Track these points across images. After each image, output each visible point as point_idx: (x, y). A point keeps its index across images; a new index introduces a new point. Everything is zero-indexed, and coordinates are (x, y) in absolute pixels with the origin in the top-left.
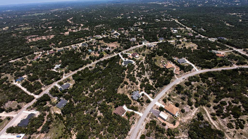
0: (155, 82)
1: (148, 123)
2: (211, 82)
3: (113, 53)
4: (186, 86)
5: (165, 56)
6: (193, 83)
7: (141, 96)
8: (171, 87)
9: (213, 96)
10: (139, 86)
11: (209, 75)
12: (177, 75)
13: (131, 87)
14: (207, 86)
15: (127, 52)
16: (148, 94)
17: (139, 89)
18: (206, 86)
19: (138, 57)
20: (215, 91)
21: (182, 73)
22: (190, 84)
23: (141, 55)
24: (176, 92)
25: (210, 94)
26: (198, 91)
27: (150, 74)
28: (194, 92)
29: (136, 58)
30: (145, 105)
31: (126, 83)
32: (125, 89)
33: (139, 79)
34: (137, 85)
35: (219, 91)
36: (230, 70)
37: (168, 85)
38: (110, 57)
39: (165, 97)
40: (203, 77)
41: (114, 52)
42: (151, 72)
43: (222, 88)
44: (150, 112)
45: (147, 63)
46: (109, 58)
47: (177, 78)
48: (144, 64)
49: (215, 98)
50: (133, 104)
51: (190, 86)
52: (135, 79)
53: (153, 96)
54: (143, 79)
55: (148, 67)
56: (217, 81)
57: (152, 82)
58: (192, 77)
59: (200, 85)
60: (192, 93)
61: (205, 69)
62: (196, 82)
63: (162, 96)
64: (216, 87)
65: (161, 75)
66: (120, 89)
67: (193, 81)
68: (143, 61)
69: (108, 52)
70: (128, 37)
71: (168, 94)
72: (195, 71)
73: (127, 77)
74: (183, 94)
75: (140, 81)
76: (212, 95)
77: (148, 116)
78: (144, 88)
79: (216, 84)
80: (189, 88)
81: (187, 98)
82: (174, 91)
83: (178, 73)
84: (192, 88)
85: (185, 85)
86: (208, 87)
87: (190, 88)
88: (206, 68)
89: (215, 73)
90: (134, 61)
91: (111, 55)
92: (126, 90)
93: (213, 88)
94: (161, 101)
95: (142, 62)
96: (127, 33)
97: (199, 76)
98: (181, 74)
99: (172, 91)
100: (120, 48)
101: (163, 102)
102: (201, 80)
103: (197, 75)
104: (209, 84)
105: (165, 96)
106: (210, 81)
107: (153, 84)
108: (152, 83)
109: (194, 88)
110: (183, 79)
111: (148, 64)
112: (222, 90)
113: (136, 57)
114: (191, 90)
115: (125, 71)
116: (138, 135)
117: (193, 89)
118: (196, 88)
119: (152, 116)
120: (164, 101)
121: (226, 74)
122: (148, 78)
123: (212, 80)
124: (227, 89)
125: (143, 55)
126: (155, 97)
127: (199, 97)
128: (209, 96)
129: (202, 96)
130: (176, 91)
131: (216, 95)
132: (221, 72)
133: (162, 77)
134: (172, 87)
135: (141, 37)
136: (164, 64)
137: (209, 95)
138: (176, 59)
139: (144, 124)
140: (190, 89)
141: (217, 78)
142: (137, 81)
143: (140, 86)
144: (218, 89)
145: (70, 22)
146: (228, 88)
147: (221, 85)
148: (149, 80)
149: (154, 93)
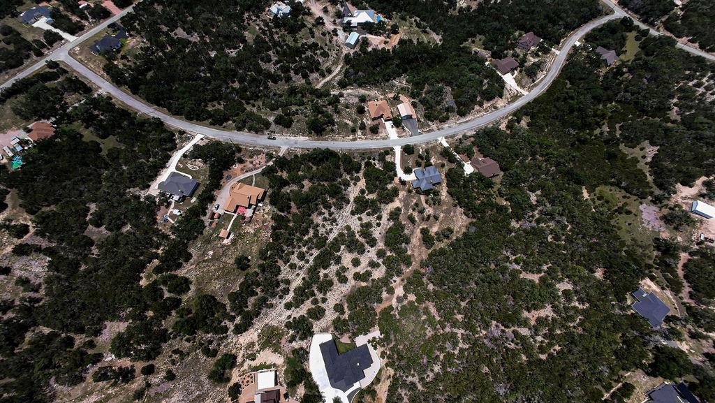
1: (441, 122)
10: (397, 203)
12: (270, 157)
13: (421, 212)
16: (394, 164)
17: (402, 194)
24: (334, 126)
30: (421, 150)
31: (427, 239)
32: (440, 219)
33: (378, 225)
34: (398, 209)
44: (421, 134)
45: (280, 281)
47: (284, 148)
48: (296, 283)
50: (446, 167)
54: (368, 214)
55: (301, 256)
71: (351, 136)
73: (409, 264)
75: (379, 218)
77: (429, 131)
78: (389, 186)
82: (332, 130)
83: (259, 159)
85: (293, 125)
92: (442, 215)
94: (381, 135)
98: (256, 153)
99: (339, 134)
101: (380, 131)
105: (362, 137)
107: (358, 179)
108: (355, 184)
111: (284, 274)
116: (467, 122)
119: (422, 126)
120: (375, 130)
122: (349, 208)
130: (330, 128)
134: (326, 140)
139: (447, 125)
142: (388, 220)
143: (392, 201)
148: (352, 198)
149: (377, 158)
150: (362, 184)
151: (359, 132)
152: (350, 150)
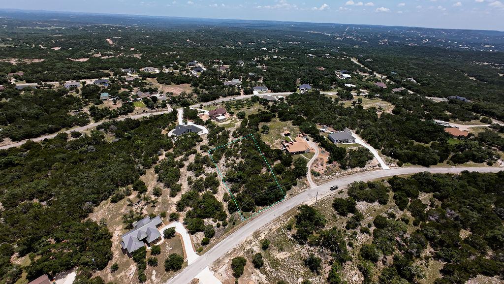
0: (236, 191)
2: (428, 208)
3: (164, 106)
4: (334, 216)
5: (297, 122)
6: (361, 206)
7: (159, 239)
8: (280, 214)
9: (432, 262)
10: (177, 199)
11: (421, 183)
12: (314, 174)
13: (148, 203)
14: (411, 222)
15: (201, 108)
16: (192, 232)
17: (173, 209)
18: (407, 222)
19: (224, 120)
20: (441, 243)
21: (334, 169)
22: (352, 209)
23: (235, 116)
24: (293, 236)
25: (423, 255)
26: (376, 237)
27: (233, 167)
28: (363, 239)
29: (216, 123)
31: (141, 188)
32: (125, 207)
33: (189, 179)
34: (173, 196)
35: (456, 246)
36: (490, 175)
37: (274, 205)
38: (148, 115)
39: (248, 252)
40: (399, 189)
41: (168, 106)
42: (238, 161)
43: (464, 234)
45: (240, 135)
46: (144, 117)
47: (313, 186)
48: (231, 139)
49: (441, 271)
51: (351, 215)
52: (178, 176)
53: (205, 243)
54: (202, 180)
55: (236, 145)
56: (448, 206)
57: (228, 190)
58: (362, 186)
59: (386, 215)
60: (351, 245)
61: (408, 166)
62: (376, 204)
63: (237, 247)
64: (446, 226)
65: (264, 170)
66: (109, 203)
67: (363, 200)
68: (232, 130)
69: (151, 103)
70: (224, 76)
71: (263, 238)
72: (377, 169)
73: (156, 170)
74: (317, 245)
75: (190, 183)
76: (427, 258)
78: (188, 210)
79: (443, 216)
80: (345, 221)
81: (331, 263)
82: (290, 228)
83: (320, 169)
84: (356, 226)
85: (332, 209)
86: (415, 224)
87: (349, 223)
88: (414, 164)
89: (441, 180)
90: (208, 127)
91: (156, 112)
92: (122, 211)
93: (432, 231)
94: (225, 267)
95: (229, 132)
96: (224, 69)
97: (387, 185)
98: (328, 172)
99: (279, 230)
100: (190, 96)
102: (395, 198)
103: (383, 180)
104: (419, 214)
105: (248, 247)
106: (425, 206)
107: (226, 199)
108: (226, 194)
109: (364, 224)
110: (332, 189)
111: (241, 138)
112: (466, 241)
113: (218, 120)
114: (350, 232)
115: (165, 151)
117: (360, 227)
118: (369, 226)
121: (477, 184)
122: (220, 177)
123: (430, 200)
124: (485, 238)
125: (241, 116)
126: (211, 247)
127: (380, 264)
128: (418, 262)
129: (390, 259)
130: (294, 231)
131: (445, 260)
132: (459, 178)
133: (265, 177)
134: (287, 214)
135: (257, 79)
136: (286, 142)
137: (418, 257)
138: (326, 131)
140: (348, 228)
141: (446, 197)
142: (181, 185)
143: (181, 200)
144: (450, 236)
145: (111, 42)
146: (489, 234)
147: (462, 222)
148: (221, 183)
149: (216, 229)
150: (219, 197)
151: (257, 249)
152: (252, 219)
